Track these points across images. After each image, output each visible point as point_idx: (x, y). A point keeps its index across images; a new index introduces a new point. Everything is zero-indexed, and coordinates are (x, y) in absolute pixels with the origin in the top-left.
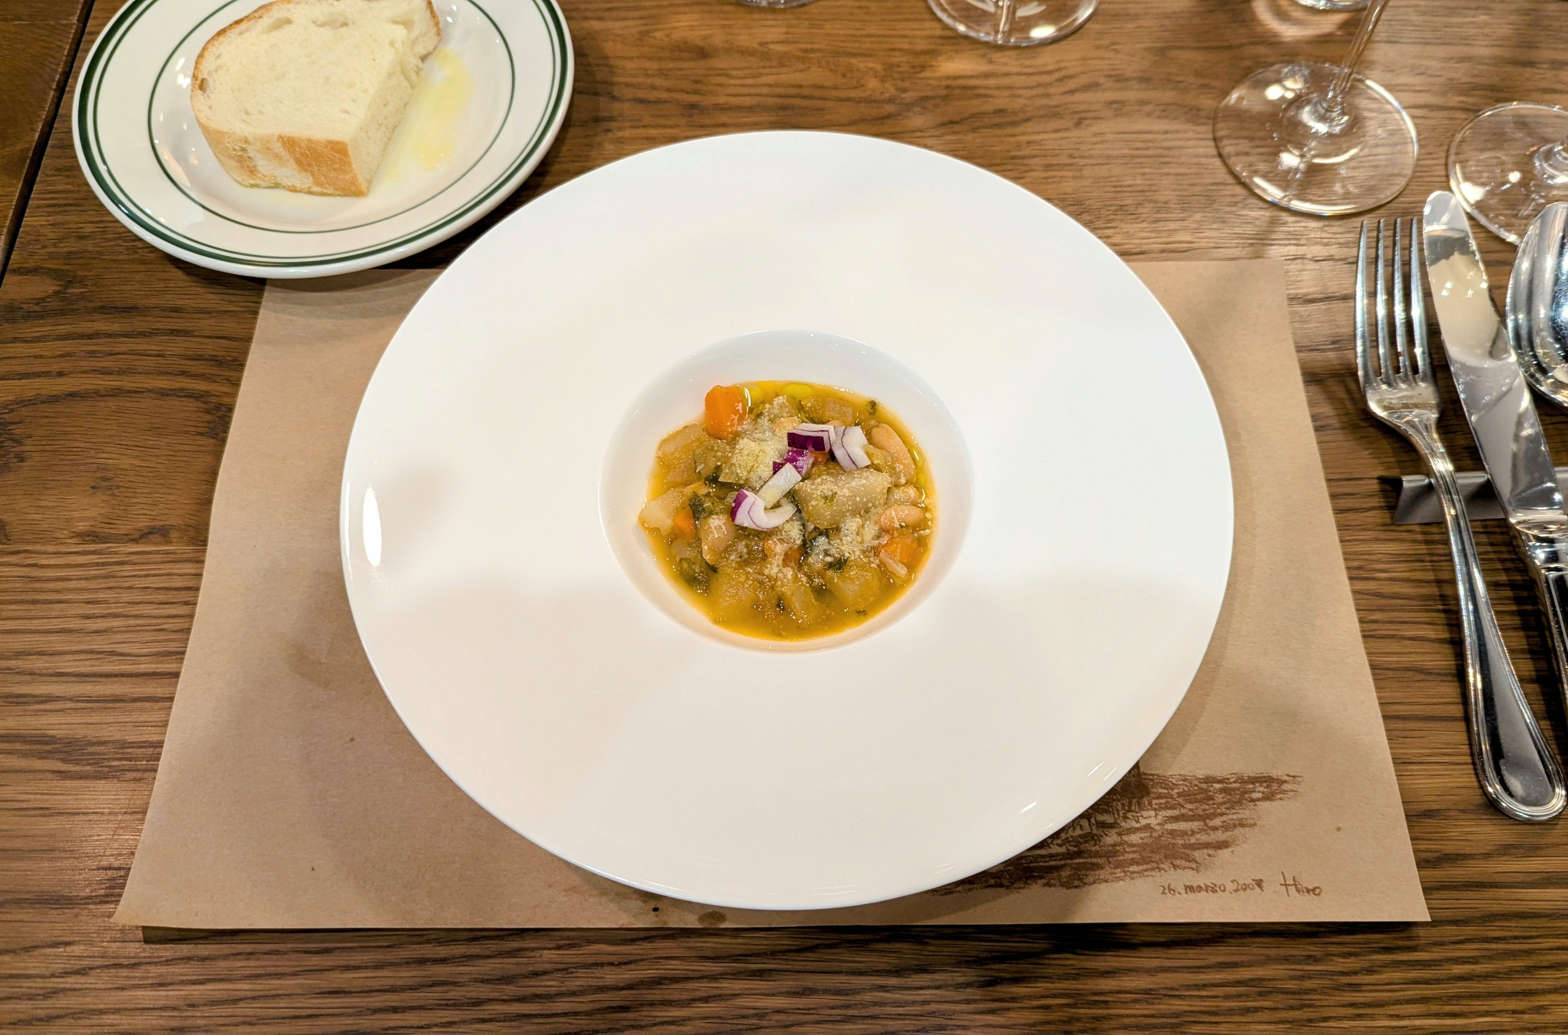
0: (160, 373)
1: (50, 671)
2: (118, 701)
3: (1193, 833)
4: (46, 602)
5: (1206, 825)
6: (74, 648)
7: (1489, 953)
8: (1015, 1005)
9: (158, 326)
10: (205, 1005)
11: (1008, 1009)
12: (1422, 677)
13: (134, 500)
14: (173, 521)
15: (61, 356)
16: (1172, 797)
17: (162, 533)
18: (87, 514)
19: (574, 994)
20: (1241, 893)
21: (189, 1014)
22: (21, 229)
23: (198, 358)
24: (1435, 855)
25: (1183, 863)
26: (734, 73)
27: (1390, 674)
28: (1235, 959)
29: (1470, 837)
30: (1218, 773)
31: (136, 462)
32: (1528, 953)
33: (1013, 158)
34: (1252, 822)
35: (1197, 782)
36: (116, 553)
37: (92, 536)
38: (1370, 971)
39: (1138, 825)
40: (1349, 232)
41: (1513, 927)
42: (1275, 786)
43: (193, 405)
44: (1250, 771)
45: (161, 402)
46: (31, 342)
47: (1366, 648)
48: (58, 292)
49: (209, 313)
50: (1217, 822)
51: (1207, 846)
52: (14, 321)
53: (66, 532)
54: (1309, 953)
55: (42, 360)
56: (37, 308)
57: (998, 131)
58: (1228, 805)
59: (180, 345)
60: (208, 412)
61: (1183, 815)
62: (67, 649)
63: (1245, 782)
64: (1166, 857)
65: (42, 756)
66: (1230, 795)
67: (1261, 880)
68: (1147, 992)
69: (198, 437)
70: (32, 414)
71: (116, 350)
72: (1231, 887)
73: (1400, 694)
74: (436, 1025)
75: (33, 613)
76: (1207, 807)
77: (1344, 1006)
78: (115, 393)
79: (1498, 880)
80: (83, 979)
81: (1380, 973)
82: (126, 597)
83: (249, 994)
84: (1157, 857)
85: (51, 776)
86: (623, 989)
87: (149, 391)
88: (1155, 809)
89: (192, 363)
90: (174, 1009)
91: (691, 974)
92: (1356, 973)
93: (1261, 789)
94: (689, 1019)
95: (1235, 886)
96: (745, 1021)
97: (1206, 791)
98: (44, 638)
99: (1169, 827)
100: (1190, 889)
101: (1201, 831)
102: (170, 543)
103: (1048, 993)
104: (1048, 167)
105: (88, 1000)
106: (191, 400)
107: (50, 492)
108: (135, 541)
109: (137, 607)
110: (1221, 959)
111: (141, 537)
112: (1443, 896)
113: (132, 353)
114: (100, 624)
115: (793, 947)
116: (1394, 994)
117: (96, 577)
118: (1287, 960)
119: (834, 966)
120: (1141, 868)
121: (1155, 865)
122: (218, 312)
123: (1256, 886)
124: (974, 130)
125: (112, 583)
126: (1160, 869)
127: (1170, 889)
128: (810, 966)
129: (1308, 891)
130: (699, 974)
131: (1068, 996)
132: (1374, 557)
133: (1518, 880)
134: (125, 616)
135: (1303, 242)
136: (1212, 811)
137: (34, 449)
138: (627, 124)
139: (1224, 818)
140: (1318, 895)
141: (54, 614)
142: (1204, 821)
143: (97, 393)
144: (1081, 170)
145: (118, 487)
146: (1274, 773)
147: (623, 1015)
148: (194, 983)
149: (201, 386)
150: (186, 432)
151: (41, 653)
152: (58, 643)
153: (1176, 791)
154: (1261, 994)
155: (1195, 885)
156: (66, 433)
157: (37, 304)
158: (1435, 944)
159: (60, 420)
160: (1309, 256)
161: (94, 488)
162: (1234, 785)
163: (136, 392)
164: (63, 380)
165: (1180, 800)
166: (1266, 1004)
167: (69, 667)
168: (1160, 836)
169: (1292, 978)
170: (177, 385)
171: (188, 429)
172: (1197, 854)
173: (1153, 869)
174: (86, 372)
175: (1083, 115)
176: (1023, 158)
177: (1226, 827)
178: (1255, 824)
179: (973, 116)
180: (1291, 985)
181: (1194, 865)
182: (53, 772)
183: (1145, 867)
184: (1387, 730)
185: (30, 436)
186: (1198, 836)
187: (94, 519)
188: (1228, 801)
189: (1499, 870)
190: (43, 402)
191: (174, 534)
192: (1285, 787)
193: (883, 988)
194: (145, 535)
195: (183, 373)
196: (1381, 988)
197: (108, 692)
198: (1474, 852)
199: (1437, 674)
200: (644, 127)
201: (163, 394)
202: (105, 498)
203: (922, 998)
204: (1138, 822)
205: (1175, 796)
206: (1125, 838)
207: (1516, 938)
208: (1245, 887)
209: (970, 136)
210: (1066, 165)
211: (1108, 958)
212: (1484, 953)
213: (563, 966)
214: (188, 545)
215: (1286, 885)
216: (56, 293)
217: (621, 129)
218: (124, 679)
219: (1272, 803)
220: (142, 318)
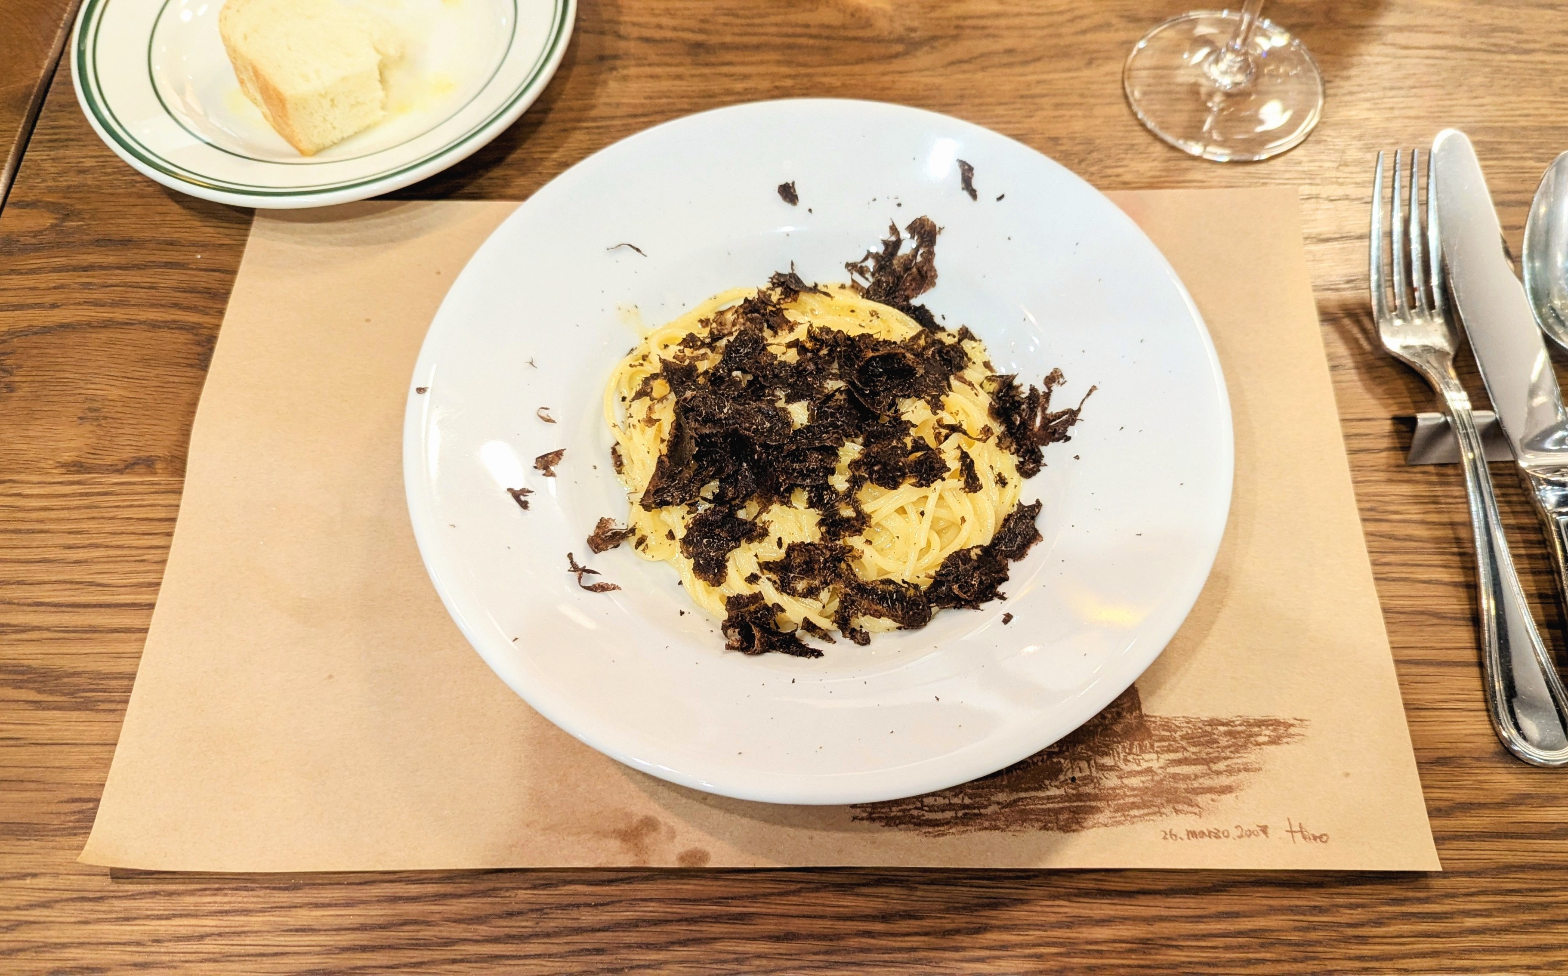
0: (152, 305)
1: (29, 601)
2: (95, 632)
3: (1196, 777)
4: (28, 532)
5: (1210, 769)
6: (54, 578)
7: (1503, 906)
8: (1005, 953)
9: (153, 258)
10: (170, 941)
11: (999, 958)
12: (1435, 621)
13: (121, 431)
14: (159, 452)
15: (55, 288)
16: (1175, 740)
17: (148, 464)
18: (73, 444)
19: (548, 935)
20: (1245, 839)
21: (153, 949)
22: (23, 164)
23: (192, 291)
24: (1447, 803)
25: (1185, 807)
26: (741, 12)
27: (1403, 617)
28: (1236, 908)
29: (1486, 786)
30: (1223, 716)
31: (125, 393)
32: (1545, 906)
33: (1022, 97)
34: (1257, 766)
35: (1200, 725)
36: (100, 483)
37: (78, 467)
38: (1378, 923)
39: (1138, 769)
40: (1366, 172)
41: (1529, 879)
42: (1282, 730)
43: (182, 337)
44: (1256, 714)
45: (152, 334)
46: (26, 273)
47: (1378, 591)
48: (56, 225)
49: (205, 246)
50: (1221, 766)
51: (1210, 790)
52: (10, 253)
53: (51, 462)
54: (1313, 903)
55: (35, 293)
56: (34, 241)
57: (1007, 71)
58: (1232, 749)
59: (175, 277)
60: (199, 344)
61: (1186, 759)
62: (47, 578)
63: (1250, 725)
64: (1169, 801)
65: (17, 685)
66: (1235, 738)
67: (1266, 827)
68: (1143, 941)
69: (188, 369)
70: (23, 345)
71: (110, 282)
72: (1234, 833)
73: (1413, 639)
74: (405, 965)
75: (15, 543)
76: (1211, 750)
77: (1350, 959)
78: (106, 325)
79: (1512, 830)
80: (46, 912)
81: (1389, 925)
82: (109, 527)
83: (214, 930)
84: (1158, 801)
85: (26, 706)
86: (599, 930)
87: (140, 323)
88: (1157, 752)
89: (185, 295)
90: (138, 944)
91: (670, 917)
92: (1362, 925)
93: (1268, 732)
94: (666, 962)
95: (1239, 832)
96: (725, 966)
97: (1211, 734)
98: (23, 567)
99: (1172, 770)
100: (1192, 834)
101: (1204, 775)
102: (154, 473)
103: (1040, 941)
104: (1057, 106)
105: (51, 933)
106: (184, 332)
107: (38, 422)
108: (120, 472)
109: (117, 538)
110: (1222, 908)
111: (126, 467)
112: (1455, 846)
113: (125, 285)
114: (81, 554)
115: (776, 891)
116: (1402, 948)
117: (78, 508)
118: (1291, 910)
119: (819, 910)
120: (1142, 812)
121: (1156, 809)
122: (214, 245)
123: (1261, 833)
124: (984, 69)
125: (95, 513)
126: (1161, 814)
127: (1171, 835)
128: (794, 910)
129: (1315, 838)
130: (678, 917)
131: (1062, 945)
132: (1387, 499)
133: (1533, 830)
134: (107, 547)
135: (1318, 181)
136: (1216, 754)
137: (24, 379)
138: (633, 62)
139: (1229, 762)
140: (1326, 842)
141: (35, 544)
142: (1208, 765)
143: (89, 324)
144: (1091, 109)
145: (105, 418)
146: (1281, 716)
147: (599, 958)
148: (159, 918)
149: (193, 318)
150: (177, 364)
151: (19, 583)
152: (38, 573)
153: (1179, 733)
154: (1262, 945)
155: (1197, 831)
156: (57, 364)
157: (35, 237)
158: (1447, 896)
159: (52, 351)
160: (1324, 196)
161: (80, 418)
162: (1239, 728)
163: (127, 324)
164: (56, 311)
165: (1184, 743)
166: (1268, 956)
167: (49, 597)
168: (1162, 780)
169: (1296, 929)
170: (170, 317)
171: (179, 360)
172: (1201, 800)
173: (1154, 813)
174: (79, 304)
175: (1094, 55)
176: (1033, 96)
177: (1230, 771)
178: (1260, 769)
179: (982, 55)
180: (1295, 937)
181: (1196, 810)
182: (26, 702)
183: (1146, 811)
184: (1399, 675)
185: (20, 367)
186: (1201, 780)
187: (79, 449)
188: (1234, 745)
189: (1513, 820)
190: (35, 333)
191: (159, 466)
192: (1292, 730)
193: (870, 934)
194: (129, 466)
195: (176, 305)
196: (1389, 940)
197: (86, 623)
198: (1489, 801)
199: (1451, 618)
200: (650, 65)
201: (154, 326)
202: (91, 428)
203: (909, 945)
204: (1139, 765)
205: (1178, 739)
206: (1125, 781)
207: (1531, 890)
208: (1250, 834)
209: (979, 75)
210: (1075, 104)
211: (1103, 906)
212: (1498, 905)
213: (538, 907)
214: (172, 476)
215: (1292, 832)
216: (53, 226)
217: (625, 67)
218: (103, 610)
219: (1278, 747)
220: (136, 251)
